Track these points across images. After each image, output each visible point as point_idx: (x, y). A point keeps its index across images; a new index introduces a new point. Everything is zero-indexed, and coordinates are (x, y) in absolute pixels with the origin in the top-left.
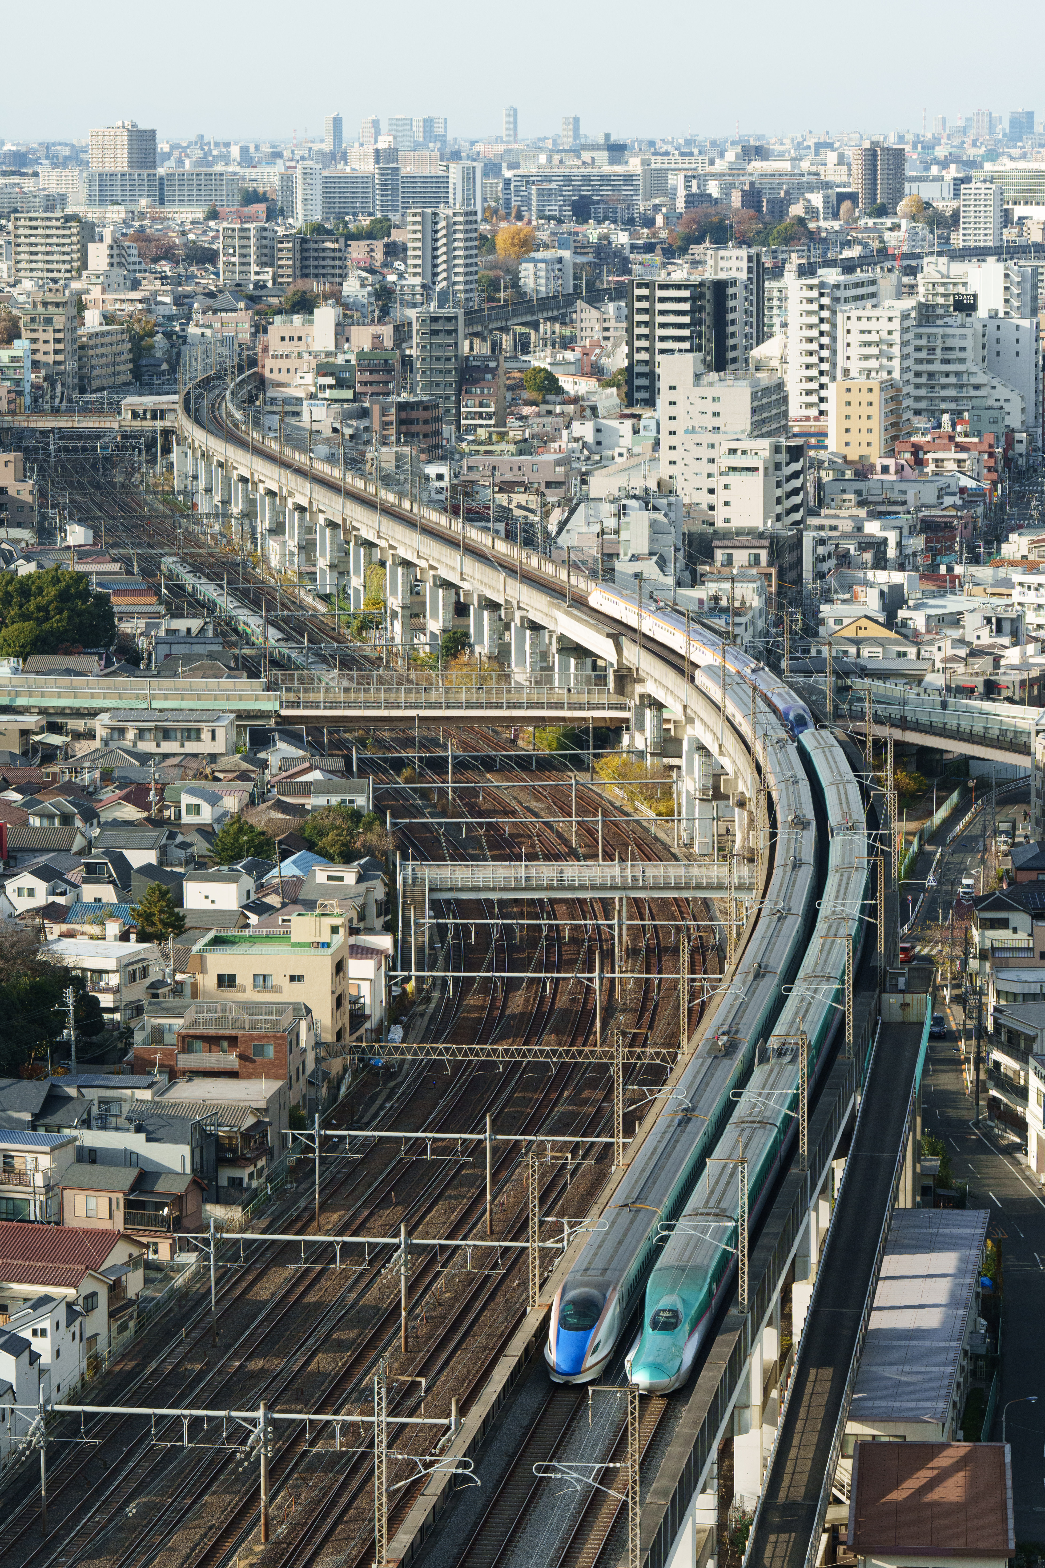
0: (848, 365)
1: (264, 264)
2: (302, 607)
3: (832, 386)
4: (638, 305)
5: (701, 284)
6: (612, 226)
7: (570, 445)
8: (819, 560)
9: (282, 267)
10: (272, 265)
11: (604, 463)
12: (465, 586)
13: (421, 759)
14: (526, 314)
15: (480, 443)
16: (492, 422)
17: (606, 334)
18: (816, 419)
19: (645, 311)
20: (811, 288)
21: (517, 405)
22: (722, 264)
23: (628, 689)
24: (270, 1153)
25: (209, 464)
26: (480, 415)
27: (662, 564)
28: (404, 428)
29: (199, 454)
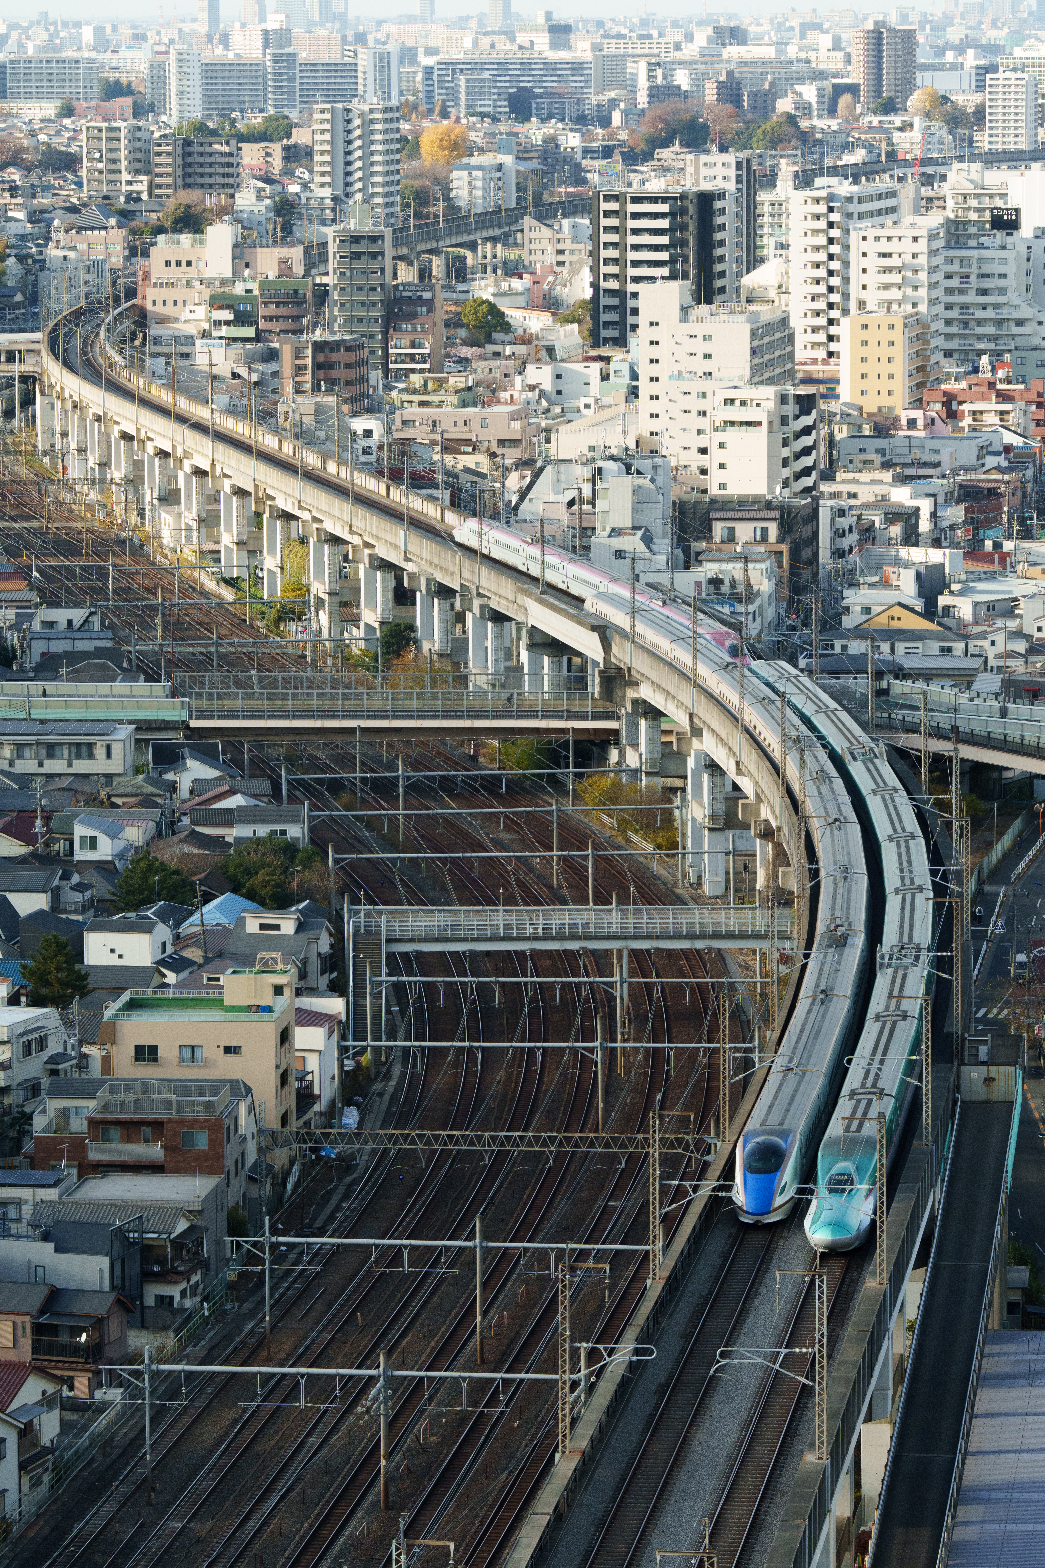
0: (864, 295)
1: (138, 172)
2: (204, 594)
3: (845, 321)
4: (604, 222)
5: (683, 197)
6: (560, 125)
7: (524, 394)
8: (840, 534)
9: (160, 175)
10: (148, 173)
11: (569, 416)
12: (410, 567)
13: (364, 780)
14: (461, 233)
15: (414, 392)
16: (427, 366)
17: (561, 258)
18: (825, 362)
19: (615, 229)
20: (817, 201)
21: (454, 345)
22: (704, 171)
23: (618, 693)
24: (205, 1265)
25: (83, 419)
26: (412, 358)
27: (648, 540)
28: (321, 374)
29: (69, 406)
